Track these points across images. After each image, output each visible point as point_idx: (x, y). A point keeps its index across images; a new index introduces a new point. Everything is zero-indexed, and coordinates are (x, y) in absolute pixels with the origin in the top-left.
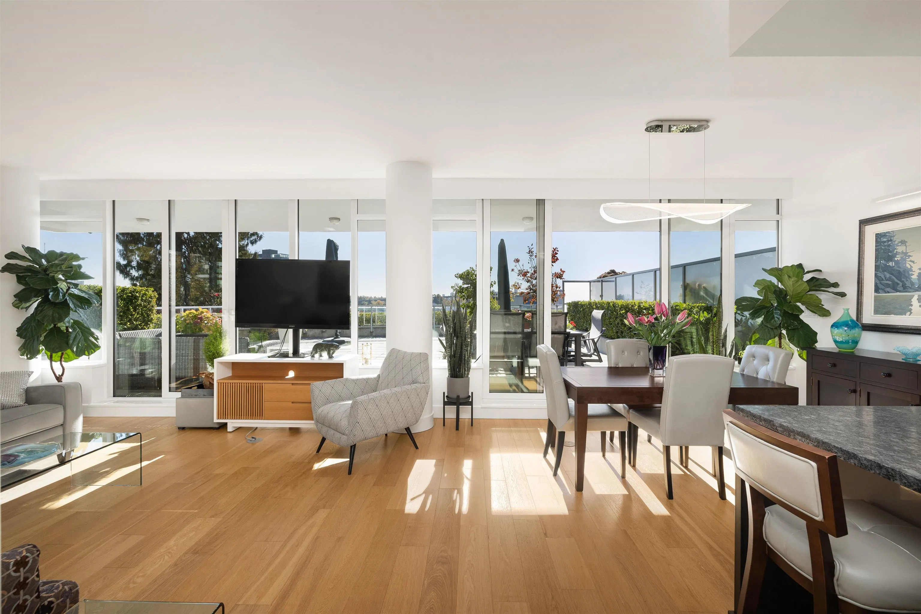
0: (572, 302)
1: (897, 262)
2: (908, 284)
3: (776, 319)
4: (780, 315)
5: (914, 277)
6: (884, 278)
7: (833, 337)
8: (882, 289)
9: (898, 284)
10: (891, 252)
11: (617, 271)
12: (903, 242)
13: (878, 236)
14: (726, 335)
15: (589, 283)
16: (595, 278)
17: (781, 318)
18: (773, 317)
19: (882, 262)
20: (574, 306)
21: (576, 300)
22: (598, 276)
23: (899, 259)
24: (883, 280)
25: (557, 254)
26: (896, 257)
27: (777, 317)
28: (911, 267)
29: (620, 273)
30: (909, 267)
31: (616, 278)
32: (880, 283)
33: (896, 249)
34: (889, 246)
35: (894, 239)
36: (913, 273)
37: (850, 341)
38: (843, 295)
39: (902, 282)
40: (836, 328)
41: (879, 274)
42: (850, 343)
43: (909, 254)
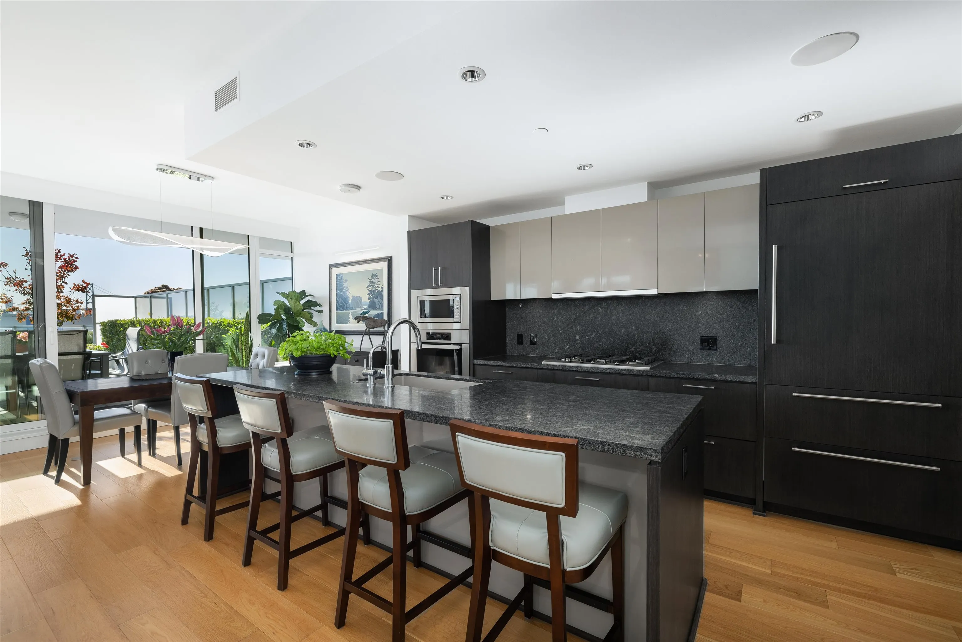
0: (108, 321)
1: (344, 292)
2: (348, 306)
4: (286, 326)
5: (350, 301)
8: (338, 309)
9: (345, 306)
10: (342, 286)
11: (170, 287)
12: (346, 281)
13: (337, 276)
14: (252, 343)
15: (134, 299)
16: (142, 293)
19: (339, 292)
20: (110, 326)
21: (113, 318)
22: (146, 291)
24: (339, 303)
25: (76, 261)
26: (344, 289)
27: (285, 328)
28: (349, 296)
29: (175, 289)
31: (167, 294)
32: (338, 305)
34: (341, 282)
35: (343, 278)
38: (321, 312)
39: (346, 304)
41: (338, 300)
43: (348, 288)
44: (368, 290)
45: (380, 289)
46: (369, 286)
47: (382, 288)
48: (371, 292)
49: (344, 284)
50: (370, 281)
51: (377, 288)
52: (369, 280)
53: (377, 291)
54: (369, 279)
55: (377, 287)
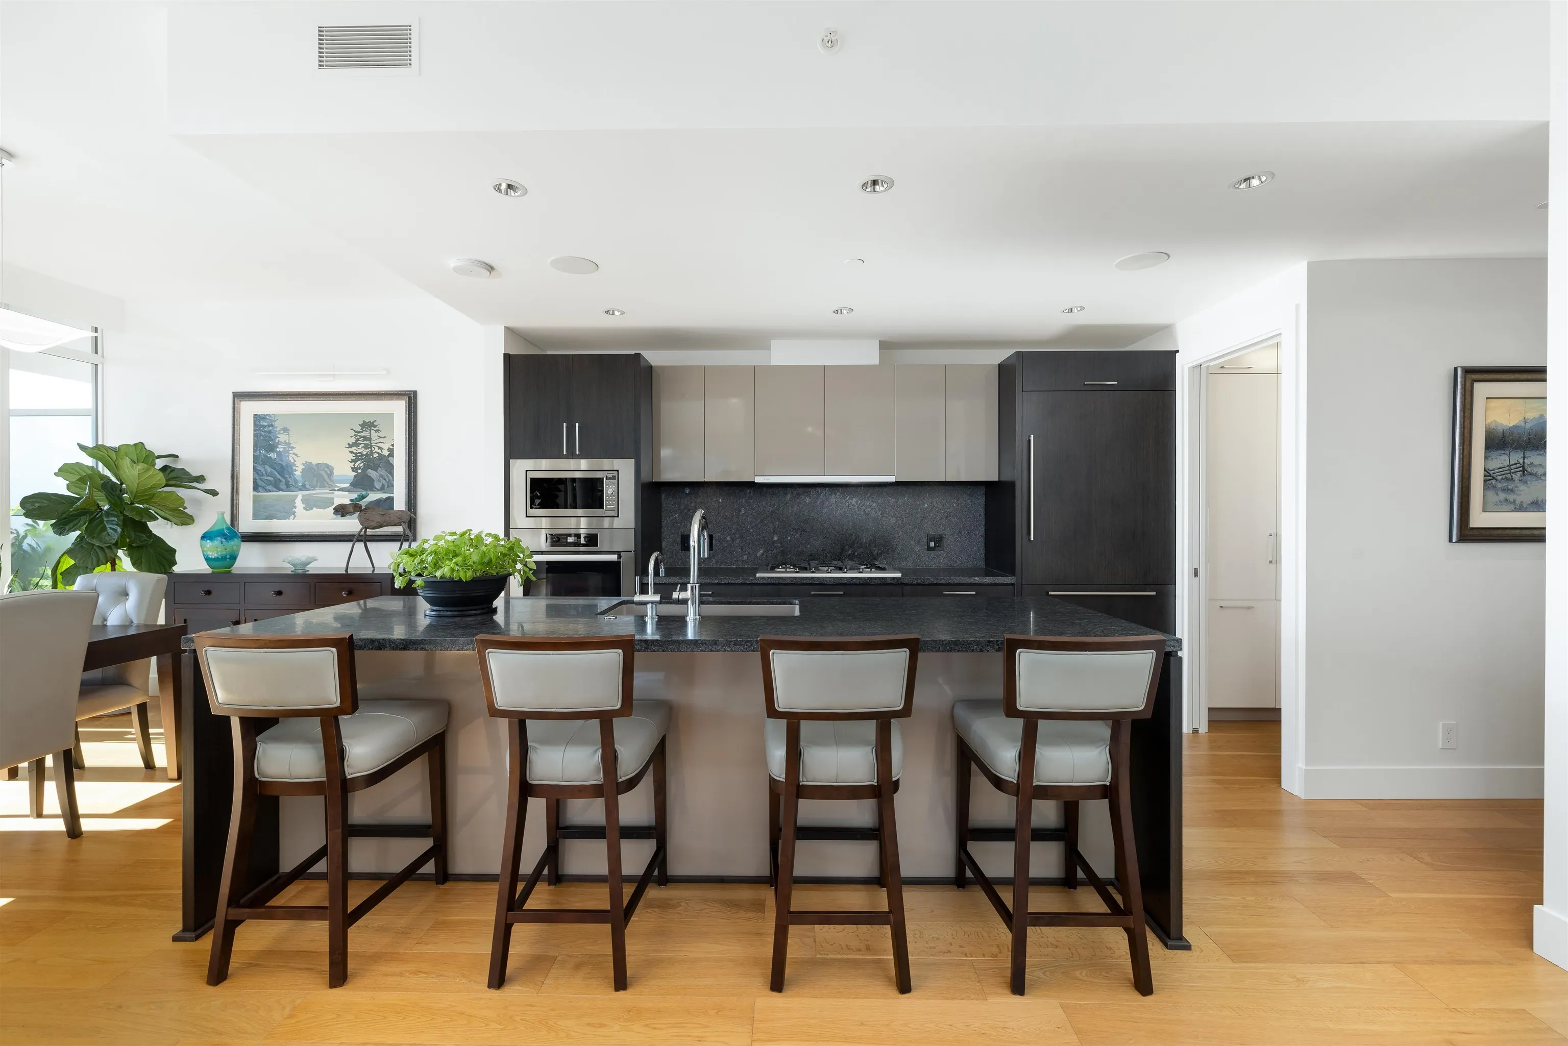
1: (279, 454)
2: (291, 482)
3: (110, 531)
5: (298, 473)
6: (264, 473)
7: (205, 553)
8: (261, 487)
9: (281, 481)
10: (272, 440)
12: (286, 430)
13: (258, 418)
17: (119, 530)
18: (104, 529)
19: (261, 451)
23: (281, 450)
24: (263, 475)
26: (278, 448)
27: (111, 528)
28: (295, 461)
30: (293, 461)
32: (260, 479)
33: (277, 437)
34: (270, 432)
35: (276, 424)
36: (297, 468)
37: (228, 557)
38: (214, 493)
39: (285, 478)
40: (209, 540)
41: (259, 468)
42: (228, 560)
43: (292, 445)
44: (352, 452)
45: (386, 453)
46: (356, 444)
47: (391, 451)
48: (357, 457)
49: (279, 436)
50: (355, 435)
51: (377, 450)
52: (353, 433)
53: (375, 456)
54: (355, 431)
55: (377, 448)
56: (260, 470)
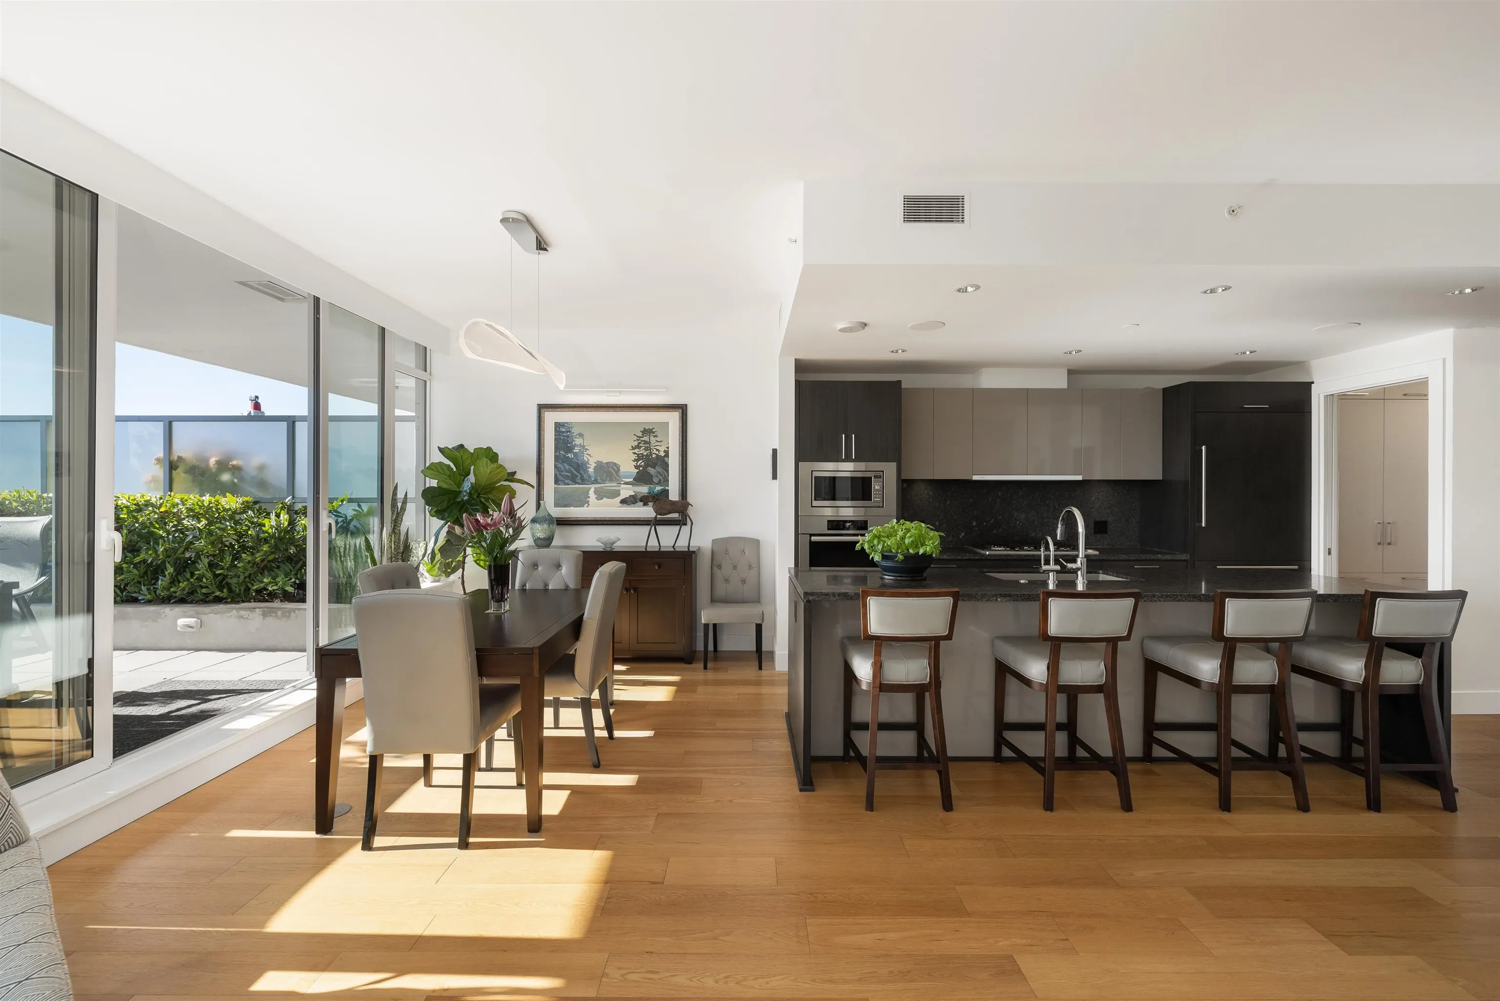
1: (576, 454)
2: (585, 476)
5: (591, 470)
6: (563, 469)
8: (561, 481)
9: (577, 476)
10: (570, 443)
12: (581, 435)
13: (558, 425)
19: (561, 452)
23: (577, 451)
24: (562, 471)
26: (575, 449)
28: (588, 460)
30: (587, 460)
32: (560, 474)
33: (574, 441)
34: (568, 436)
35: (573, 430)
36: (590, 466)
38: (524, 484)
39: (581, 474)
41: (559, 466)
43: (586, 447)
44: (635, 453)
45: (662, 454)
46: (638, 447)
47: (667, 453)
48: (639, 457)
49: (576, 440)
50: (638, 440)
51: (655, 451)
52: (636, 438)
53: (653, 457)
55: (655, 450)
56: (560, 468)
